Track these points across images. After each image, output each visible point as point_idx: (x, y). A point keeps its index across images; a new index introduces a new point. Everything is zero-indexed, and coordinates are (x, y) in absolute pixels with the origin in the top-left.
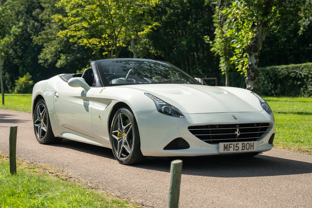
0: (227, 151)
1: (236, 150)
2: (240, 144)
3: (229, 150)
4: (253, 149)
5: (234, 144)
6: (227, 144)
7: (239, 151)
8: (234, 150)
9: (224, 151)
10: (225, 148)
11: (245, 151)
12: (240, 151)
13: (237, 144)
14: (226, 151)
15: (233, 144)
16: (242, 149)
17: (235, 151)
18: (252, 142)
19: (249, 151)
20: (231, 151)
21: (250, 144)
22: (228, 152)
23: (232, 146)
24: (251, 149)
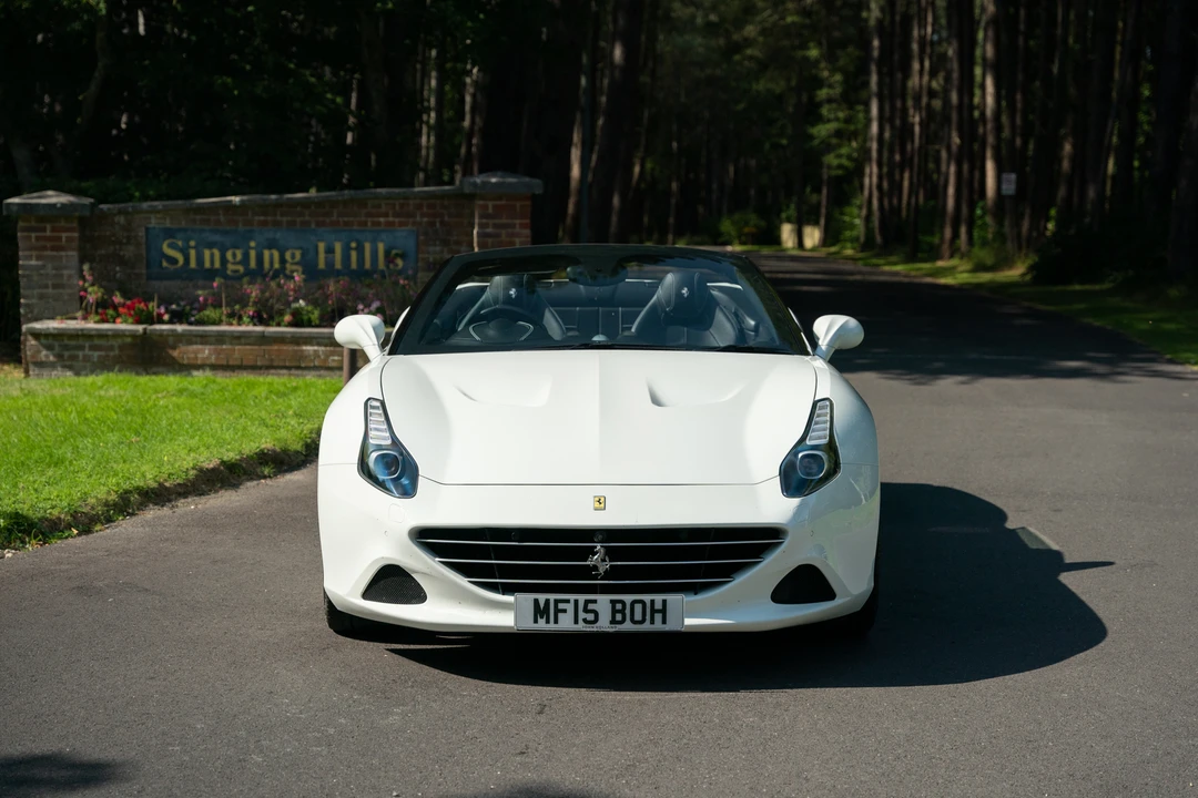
0: (548, 622)
1: (585, 620)
2: (603, 602)
3: (556, 622)
4: (664, 622)
5: (576, 602)
6: (547, 601)
7: (597, 624)
8: (576, 622)
9: (536, 621)
10: (540, 611)
11: (628, 626)
12: (604, 625)
13: (587, 602)
14: (542, 625)
15: (572, 602)
16: (613, 621)
17: (581, 627)
18: (658, 598)
19: (647, 627)
20: (566, 623)
21: (648, 605)
22: (552, 627)
23: (570, 607)
24: (652, 622)
